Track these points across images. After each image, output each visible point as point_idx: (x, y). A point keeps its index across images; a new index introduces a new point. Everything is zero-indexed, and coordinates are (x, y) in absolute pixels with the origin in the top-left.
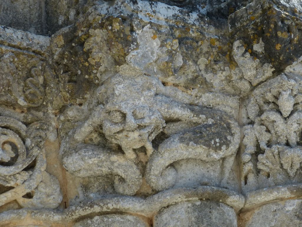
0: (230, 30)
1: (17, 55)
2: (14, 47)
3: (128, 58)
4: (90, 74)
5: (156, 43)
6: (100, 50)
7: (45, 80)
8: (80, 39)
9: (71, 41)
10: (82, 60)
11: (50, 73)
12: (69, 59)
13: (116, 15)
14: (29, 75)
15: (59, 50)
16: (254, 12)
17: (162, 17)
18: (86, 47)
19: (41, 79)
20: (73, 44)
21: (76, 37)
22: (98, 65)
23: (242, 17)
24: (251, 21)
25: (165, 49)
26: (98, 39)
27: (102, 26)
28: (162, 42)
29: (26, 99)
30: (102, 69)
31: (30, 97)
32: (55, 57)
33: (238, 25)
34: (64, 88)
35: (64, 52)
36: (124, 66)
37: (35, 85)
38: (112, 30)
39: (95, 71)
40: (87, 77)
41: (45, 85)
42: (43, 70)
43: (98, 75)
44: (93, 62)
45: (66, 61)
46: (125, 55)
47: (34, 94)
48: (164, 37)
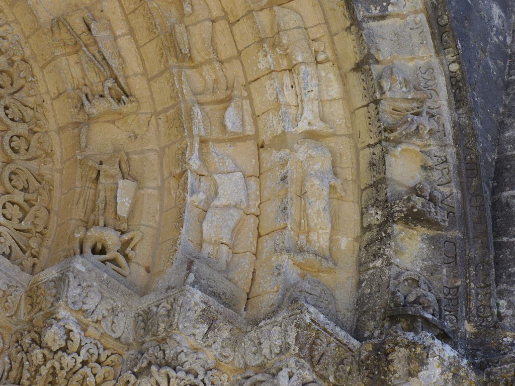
0: (485, 379)
1: (339, 347)
2: (338, 340)
3: (420, 374)
4: (385, 376)
5: (438, 371)
6: (400, 362)
7: (350, 370)
8: (386, 350)
9: (378, 350)
10: (384, 365)
11: (355, 366)
12: (372, 361)
13: (420, 342)
14: (342, 362)
15: (366, 353)
16: (507, 373)
17: (447, 355)
18: (390, 357)
19: (348, 368)
20: (379, 353)
21: (383, 348)
22: (395, 372)
23: (496, 373)
24: (503, 377)
25: (443, 377)
26: (400, 355)
27: (407, 347)
28: (443, 371)
29: (335, 377)
30: (397, 375)
31: (338, 377)
32: (362, 357)
33: (492, 377)
34: (362, 379)
35: (370, 356)
36: (415, 379)
37: (344, 371)
38: (415, 351)
39: (391, 376)
40: (383, 377)
41: (350, 373)
42: (352, 363)
43: (392, 379)
44: (392, 369)
45: (369, 362)
46: (419, 371)
47: (341, 377)
48: (444, 369)
